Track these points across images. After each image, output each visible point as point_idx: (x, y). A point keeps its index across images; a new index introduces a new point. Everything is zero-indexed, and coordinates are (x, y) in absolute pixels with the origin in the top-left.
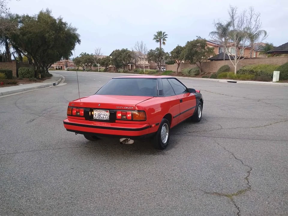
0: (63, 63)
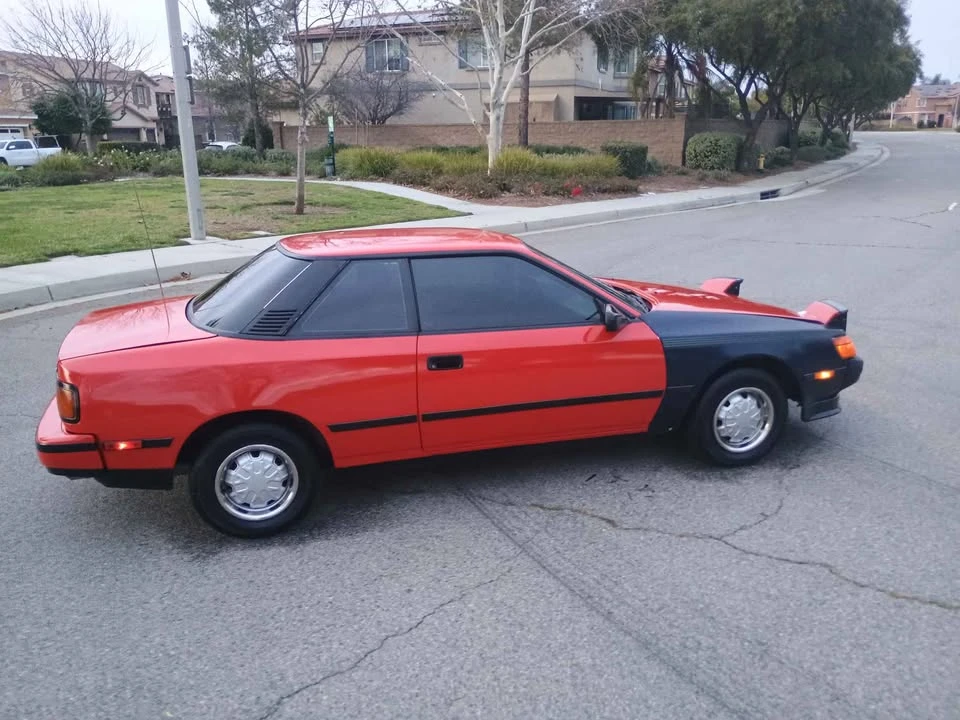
0: (952, 102)
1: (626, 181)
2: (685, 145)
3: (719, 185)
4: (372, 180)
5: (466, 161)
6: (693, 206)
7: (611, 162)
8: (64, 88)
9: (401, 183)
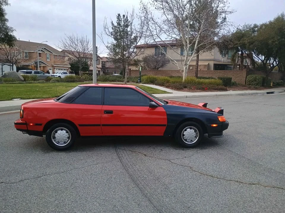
1: (223, 87)
2: (246, 78)
3: (255, 90)
4: (150, 84)
5: (177, 80)
6: (242, 95)
7: (220, 81)
8: (76, 59)
9: (157, 85)
